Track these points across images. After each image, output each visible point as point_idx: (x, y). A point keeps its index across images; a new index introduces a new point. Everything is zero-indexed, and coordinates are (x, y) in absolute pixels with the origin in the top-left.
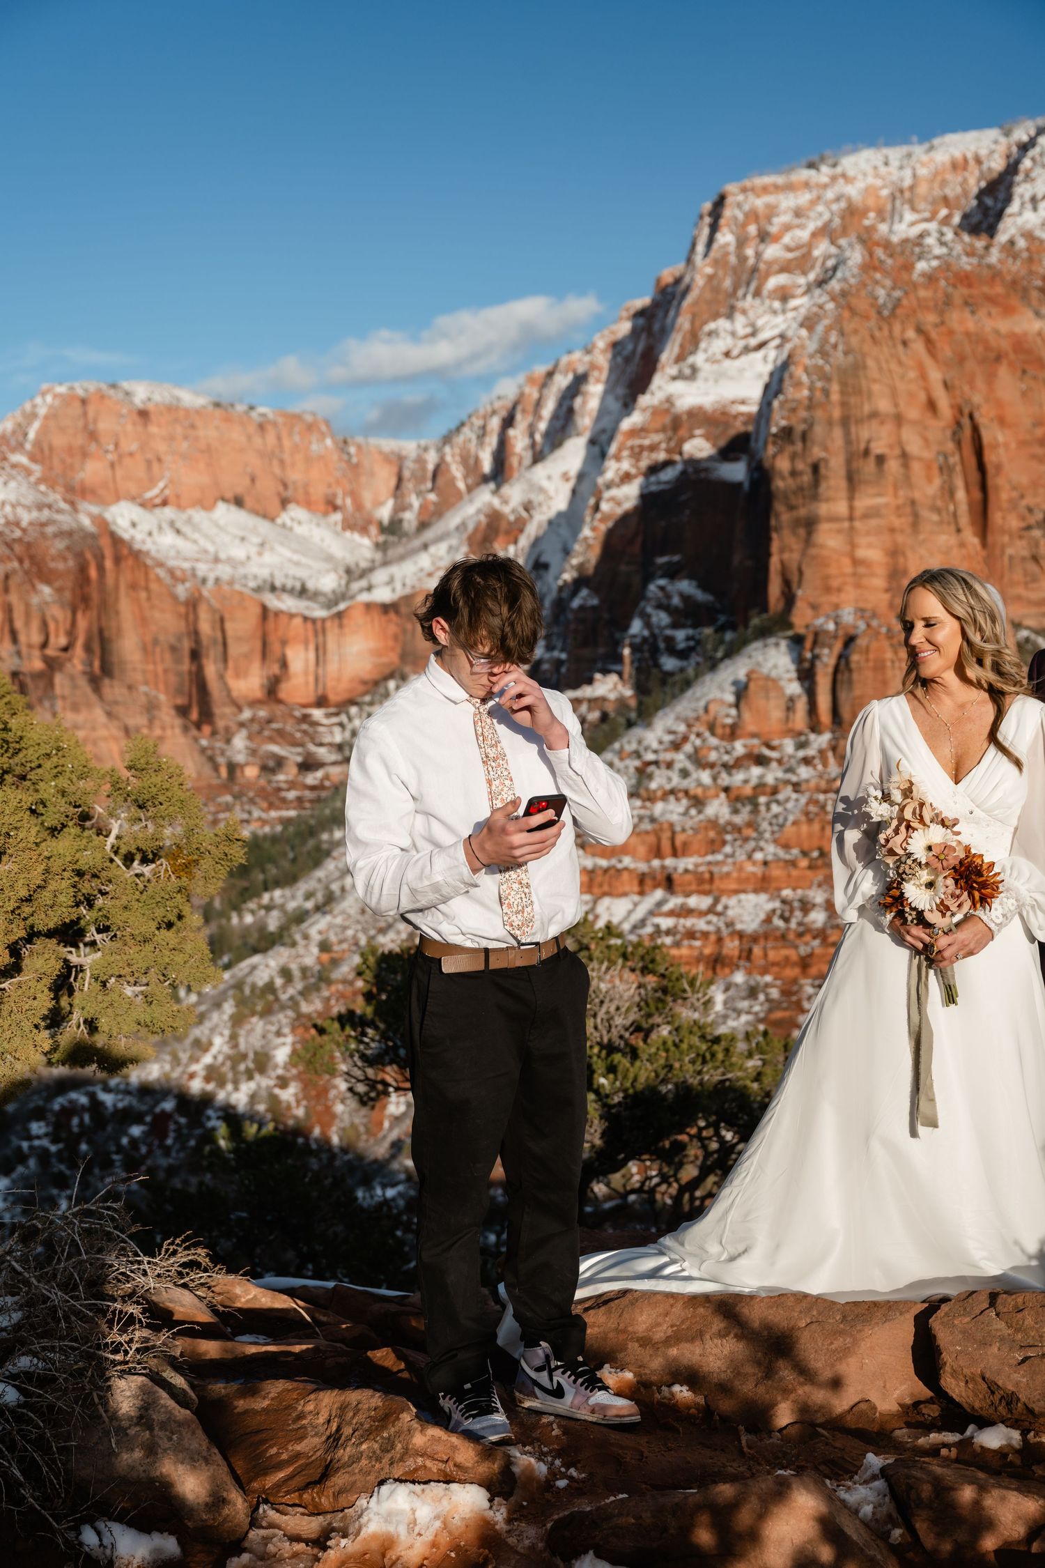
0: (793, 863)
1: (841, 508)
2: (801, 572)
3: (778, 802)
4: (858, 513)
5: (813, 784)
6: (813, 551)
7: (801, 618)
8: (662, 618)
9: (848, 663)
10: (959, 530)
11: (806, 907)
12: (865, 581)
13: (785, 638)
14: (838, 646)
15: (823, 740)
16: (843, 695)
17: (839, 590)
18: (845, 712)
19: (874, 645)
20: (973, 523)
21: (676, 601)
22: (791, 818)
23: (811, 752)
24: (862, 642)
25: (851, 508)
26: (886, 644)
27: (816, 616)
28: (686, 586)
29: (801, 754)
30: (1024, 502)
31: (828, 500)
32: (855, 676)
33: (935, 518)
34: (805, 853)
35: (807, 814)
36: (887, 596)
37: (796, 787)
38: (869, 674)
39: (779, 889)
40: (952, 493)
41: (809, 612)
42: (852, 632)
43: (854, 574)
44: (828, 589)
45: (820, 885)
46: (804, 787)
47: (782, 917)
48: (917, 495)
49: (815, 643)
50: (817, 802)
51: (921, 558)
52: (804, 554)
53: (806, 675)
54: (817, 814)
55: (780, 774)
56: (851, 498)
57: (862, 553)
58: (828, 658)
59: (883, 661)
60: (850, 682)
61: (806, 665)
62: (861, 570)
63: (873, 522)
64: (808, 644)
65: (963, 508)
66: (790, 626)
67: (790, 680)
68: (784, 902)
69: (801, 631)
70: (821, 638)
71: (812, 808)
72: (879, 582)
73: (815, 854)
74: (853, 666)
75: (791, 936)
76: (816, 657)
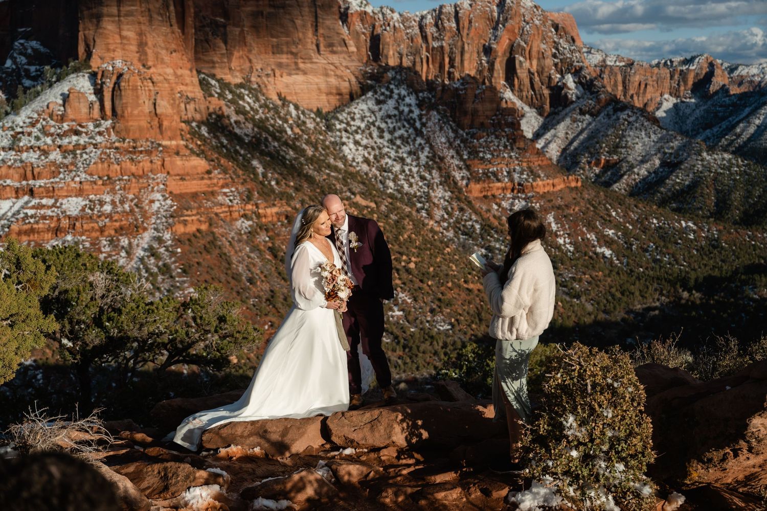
0: (95, 183)
1: (114, 10)
2: (94, 41)
3: (86, 153)
4: (122, 13)
5: (103, 144)
6: (101, 31)
7: (95, 63)
8: (23, 60)
9: (119, 87)
10: (171, 26)
11: (102, 203)
12: (127, 47)
13: (87, 73)
14: (114, 78)
15: (109, 123)
16: (117, 102)
17: (114, 51)
18: (119, 111)
19: (132, 78)
20: (178, 22)
21: (29, 51)
22: (93, 161)
23: (102, 129)
24: (126, 77)
25: (119, 11)
26: (138, 78)
27: (103, 64)
28: (34, 44)
29: (97, 130)
30: (201, 14)
31: (107, 6)
32: (123, 93)
33: (160, 19)
34: (100, 178)
35: (101, 159)
36: (138, 55)
37: (95, 146)
38: (130, 92)
39: (89, 195)
40: (168, 7)
41: (99, 61)
42: (121, 71)
43: (121, 43)
44: (108, 50)
45: (108, 193)
46: (99, 146)
47: (90, 208)
48: (151, 7)
49: (102, 76)
50: (106, 153)
51: (154, 37)
52: (95, 32)
53: (99, 92)
54: (106, 159)
55: (87, 140)
56: (119, 6)
57: (125, 33)
58: (109, 84)
59: (137, 86)
60: (121, 95)
61: (99, 87)
62: (125, 42)
63: (130, 18)
64: (99, 76)
65: (173, 15)
66: (90, 67)
67: (90, 94)
68: (90, 201)
69: (96, 70)
70: (106, 74)
71: (103, 156)
72: (134, 48)
73: (106, 178)
74: (122, 88)
75: (95, 218)
76: (103, 83)
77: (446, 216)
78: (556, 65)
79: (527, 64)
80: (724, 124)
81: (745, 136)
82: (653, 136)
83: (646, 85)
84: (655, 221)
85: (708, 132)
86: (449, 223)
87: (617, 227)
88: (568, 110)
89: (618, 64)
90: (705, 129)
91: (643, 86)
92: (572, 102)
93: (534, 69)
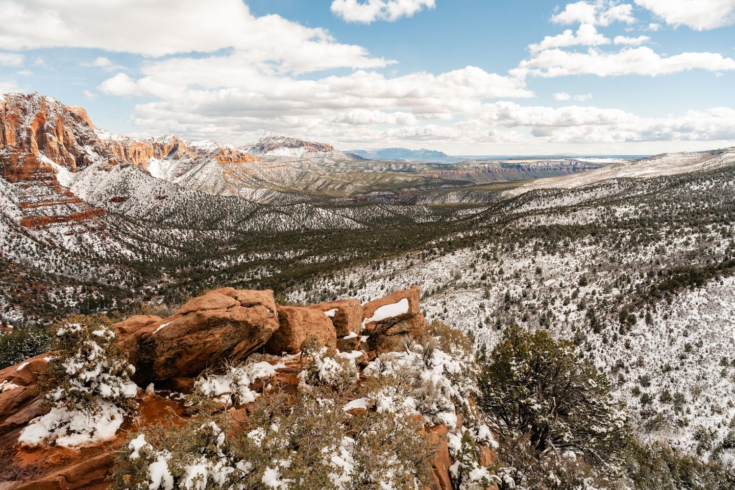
77: (6, 242)
78: (77, 140)
79: (55, 139)
80: (188, 174)
81: (201, 180)
82: (148, 182)
83: (139, 152)
84: (156, 231)
85: (180, 179)
86: (10, 247)
87: (133, 237)
88: (89, 168)
89: (119, 139)
90: (178, 177)
91: (137, 153)
92: (92, 163)
93: (61, 143)
